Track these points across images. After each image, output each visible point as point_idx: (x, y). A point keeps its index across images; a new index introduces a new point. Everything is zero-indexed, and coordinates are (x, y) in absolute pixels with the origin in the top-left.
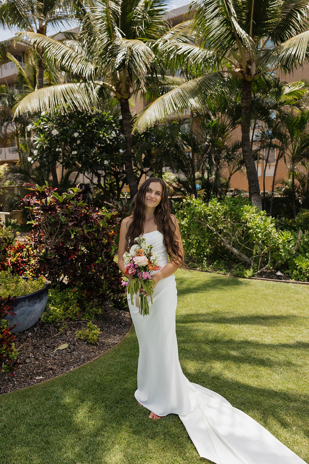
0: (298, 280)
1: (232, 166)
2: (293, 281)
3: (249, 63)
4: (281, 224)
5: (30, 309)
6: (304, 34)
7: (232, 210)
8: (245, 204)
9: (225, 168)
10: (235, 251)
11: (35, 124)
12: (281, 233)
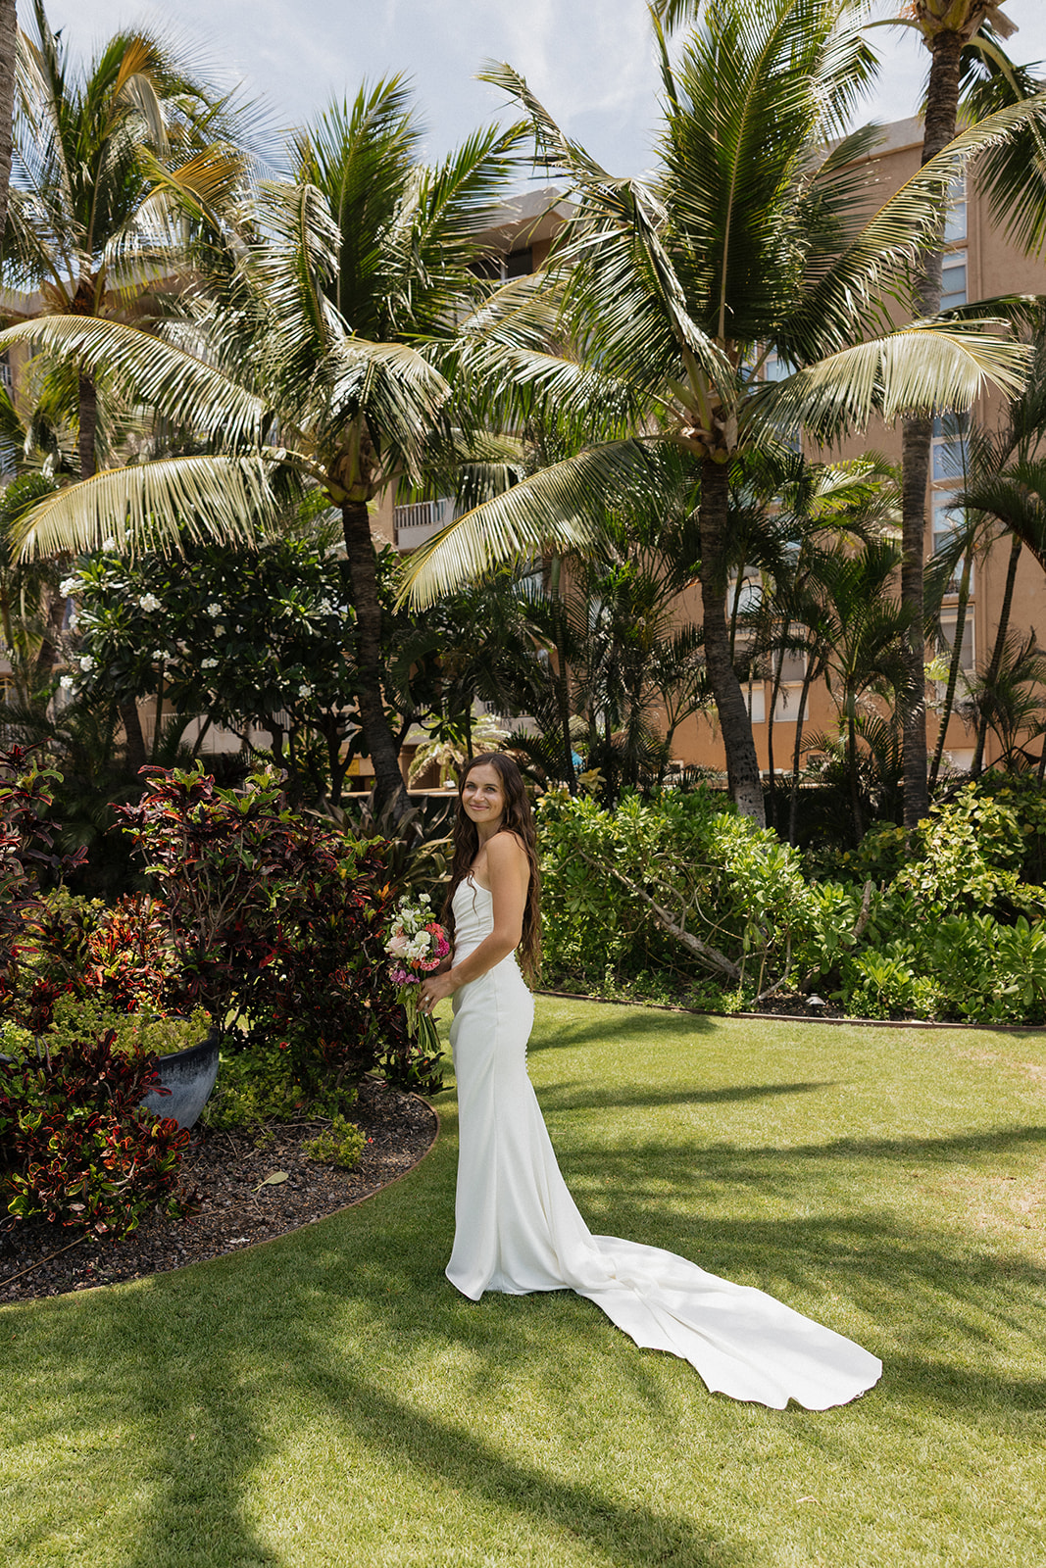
0: (867, 1016)
1: (675, 697)
2: (853, 1018)
3: (720, 413)
4: (819, 864)
5: (183, 1088)
6: (865, 350)
7: (681, 827)
8: (718, 810)
9: (656, 706)
10: (694, 942)
11: (85, 575)
12: (817, 888)
